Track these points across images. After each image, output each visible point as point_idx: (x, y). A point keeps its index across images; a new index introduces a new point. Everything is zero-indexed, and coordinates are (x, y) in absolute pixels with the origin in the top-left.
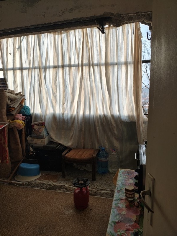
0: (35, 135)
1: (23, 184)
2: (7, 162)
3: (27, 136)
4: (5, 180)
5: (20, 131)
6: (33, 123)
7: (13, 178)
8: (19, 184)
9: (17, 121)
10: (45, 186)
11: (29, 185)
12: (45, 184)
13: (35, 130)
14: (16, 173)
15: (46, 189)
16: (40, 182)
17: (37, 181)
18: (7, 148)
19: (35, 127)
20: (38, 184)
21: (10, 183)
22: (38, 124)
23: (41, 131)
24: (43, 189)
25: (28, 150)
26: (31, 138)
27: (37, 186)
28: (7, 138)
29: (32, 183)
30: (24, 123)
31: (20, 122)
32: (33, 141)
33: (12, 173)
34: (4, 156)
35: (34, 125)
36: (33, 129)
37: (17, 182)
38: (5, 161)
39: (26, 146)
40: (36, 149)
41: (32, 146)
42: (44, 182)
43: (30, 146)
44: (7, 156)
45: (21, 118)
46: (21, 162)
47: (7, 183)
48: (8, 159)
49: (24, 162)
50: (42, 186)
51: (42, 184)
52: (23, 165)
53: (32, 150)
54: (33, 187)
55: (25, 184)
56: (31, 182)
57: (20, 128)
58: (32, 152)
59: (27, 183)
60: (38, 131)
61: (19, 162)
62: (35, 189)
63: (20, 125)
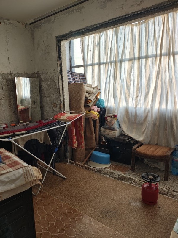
0: (108, 126)
1: (94, 169)
2: (82, 147)
3: (100, 126)
4: (80, 164)
5: (95, 122)
6: (106, 115)
7: (87, 163)
8: (91, 169)
9: (92, 112)
10: (114, 175)
11: (100, 171)
12: (114, 174)
13: (108, 121)
14: (89, 159)
15: (115, 178)
16: (109, 170)
17: (107, 169)
18: (83, 135)
19: (108, 118)
20: (108, 172)
21: (84, 167)
22: (111, 117)
23: (113, 123)
24: (112, 177)
25: (100, 139)
26: (104, 129)
27: (106, 173)
28: (83, 126)
29: (102, 170)
30: (99, 115)
31: (95, 113)
32: (106, 131)
33: (86, 158)
34: (80, 141)
35: (107, 117)
36: (106, 120)
37: (89, 167)
38: (81, 146)
39: (99, 136)
40: (108, 139)
41: (104, 137)
42: (114, 172)
43: (102, 136)
44: (82, 141)
45: (96, 110)
46: (94, 150)
47: (81, 166)
48: (83, 144)
49: (96, 150)
50: (111, 175)
51: (111, 172)
52: (96, 153)
53: (104, 140)
54: (103, 173)
55: (96, 170)
56: (101, 169)
57: (95, 118)
58: (104, 142)
59: (98, 169)
60: (110, 123)
61: (92, 149)
62: (105, 176)
63: (95, 116)
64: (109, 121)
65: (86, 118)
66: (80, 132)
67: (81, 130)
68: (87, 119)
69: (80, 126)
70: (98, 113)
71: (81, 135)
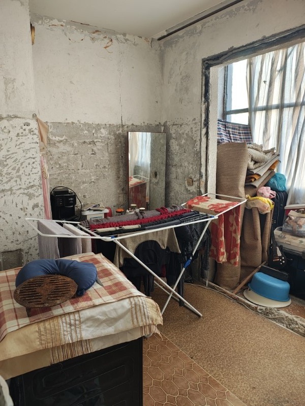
0: (289, 228)
1: (256, 308)
2: (235, 263)
3: (274, 227)
4: (228, 292)
5: (263, 217)
6: (288, 206)
7: (241, 292)
8: (249, 306)
9: (261, 198)
10: (297, 326)
11: (267, 313)
12: (297, 324)
13: (290, 219)
14: (246, 285)
15: (298, 332)
16: (287, 315)
17: (282, 312)
18: (239, 241)
19: (292, 213)
20: (283, 319)
21: (236, 300)
22: (298, 210)
23: (301, 223)
24: (292, 330)
25: (272, 252)
26: (280, 232)
27: (280, 320)
28: (240, 224)
29: (273, 313)
30: (273, 204)
31: (266, 201)
32: (284, 237)
33: (240, 283)
34: (232, 252)
35: (289, 210)
36: (287, 216)
37: (247, 301)
38: (232, 261)
39: (270, 245)
40: (288, 254)
41: (281, 248)
42: (295, 319)
43: (277, 245)
44: (237, 253)
45: (268, 195)
46: (257, 270)
47: (231, 296)
48: (238, 259)
49: (262, 270)
50: (290, 325)
51: (291, 320)
52: (261, 277)
53: (279, 254)
54: (274, 319)
55: (260, 309)
56: (271, 309)
57: (264, 211)
58: (280, 258)
59: (264, 308)
60: (296, 222)
61: (255, 268)
62: (277, 325)
63: (264, 207)
64: (293, 218)
65: (245, 209)
66: (233, 235)
67: (235, 232)
68: (249, 212)
69: (235, 224)
70: (271, 202)
71: (235, 240)
